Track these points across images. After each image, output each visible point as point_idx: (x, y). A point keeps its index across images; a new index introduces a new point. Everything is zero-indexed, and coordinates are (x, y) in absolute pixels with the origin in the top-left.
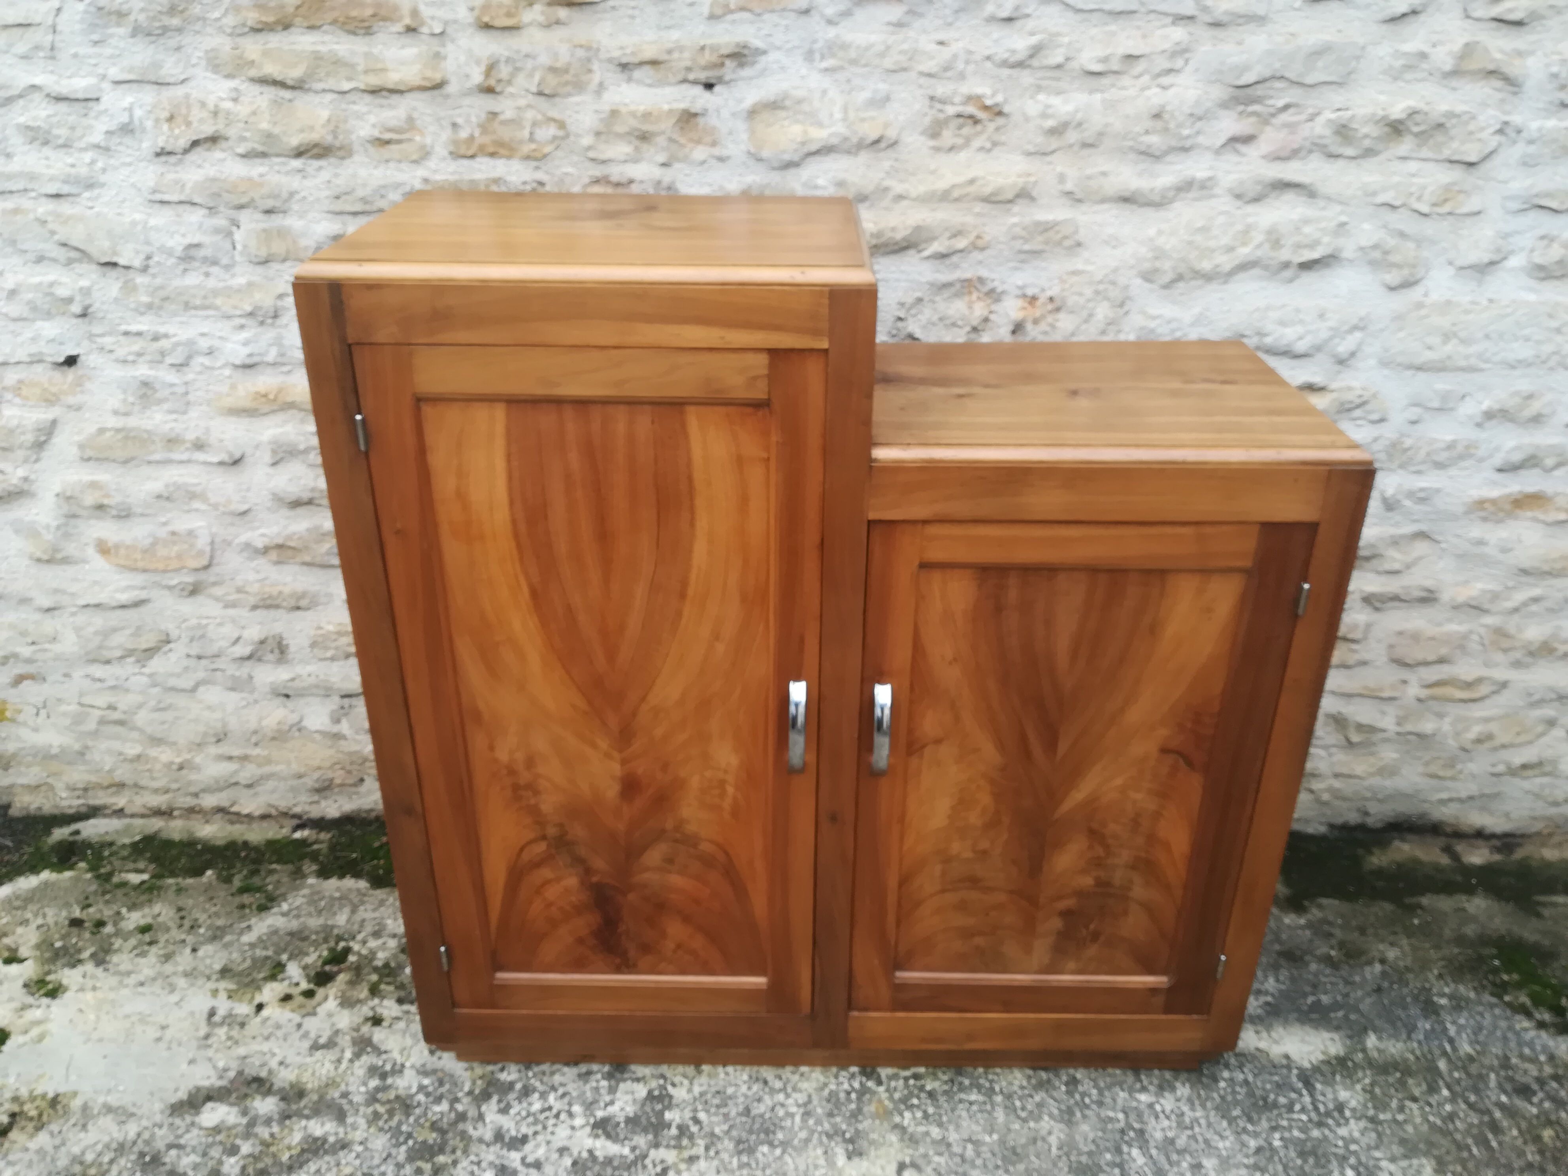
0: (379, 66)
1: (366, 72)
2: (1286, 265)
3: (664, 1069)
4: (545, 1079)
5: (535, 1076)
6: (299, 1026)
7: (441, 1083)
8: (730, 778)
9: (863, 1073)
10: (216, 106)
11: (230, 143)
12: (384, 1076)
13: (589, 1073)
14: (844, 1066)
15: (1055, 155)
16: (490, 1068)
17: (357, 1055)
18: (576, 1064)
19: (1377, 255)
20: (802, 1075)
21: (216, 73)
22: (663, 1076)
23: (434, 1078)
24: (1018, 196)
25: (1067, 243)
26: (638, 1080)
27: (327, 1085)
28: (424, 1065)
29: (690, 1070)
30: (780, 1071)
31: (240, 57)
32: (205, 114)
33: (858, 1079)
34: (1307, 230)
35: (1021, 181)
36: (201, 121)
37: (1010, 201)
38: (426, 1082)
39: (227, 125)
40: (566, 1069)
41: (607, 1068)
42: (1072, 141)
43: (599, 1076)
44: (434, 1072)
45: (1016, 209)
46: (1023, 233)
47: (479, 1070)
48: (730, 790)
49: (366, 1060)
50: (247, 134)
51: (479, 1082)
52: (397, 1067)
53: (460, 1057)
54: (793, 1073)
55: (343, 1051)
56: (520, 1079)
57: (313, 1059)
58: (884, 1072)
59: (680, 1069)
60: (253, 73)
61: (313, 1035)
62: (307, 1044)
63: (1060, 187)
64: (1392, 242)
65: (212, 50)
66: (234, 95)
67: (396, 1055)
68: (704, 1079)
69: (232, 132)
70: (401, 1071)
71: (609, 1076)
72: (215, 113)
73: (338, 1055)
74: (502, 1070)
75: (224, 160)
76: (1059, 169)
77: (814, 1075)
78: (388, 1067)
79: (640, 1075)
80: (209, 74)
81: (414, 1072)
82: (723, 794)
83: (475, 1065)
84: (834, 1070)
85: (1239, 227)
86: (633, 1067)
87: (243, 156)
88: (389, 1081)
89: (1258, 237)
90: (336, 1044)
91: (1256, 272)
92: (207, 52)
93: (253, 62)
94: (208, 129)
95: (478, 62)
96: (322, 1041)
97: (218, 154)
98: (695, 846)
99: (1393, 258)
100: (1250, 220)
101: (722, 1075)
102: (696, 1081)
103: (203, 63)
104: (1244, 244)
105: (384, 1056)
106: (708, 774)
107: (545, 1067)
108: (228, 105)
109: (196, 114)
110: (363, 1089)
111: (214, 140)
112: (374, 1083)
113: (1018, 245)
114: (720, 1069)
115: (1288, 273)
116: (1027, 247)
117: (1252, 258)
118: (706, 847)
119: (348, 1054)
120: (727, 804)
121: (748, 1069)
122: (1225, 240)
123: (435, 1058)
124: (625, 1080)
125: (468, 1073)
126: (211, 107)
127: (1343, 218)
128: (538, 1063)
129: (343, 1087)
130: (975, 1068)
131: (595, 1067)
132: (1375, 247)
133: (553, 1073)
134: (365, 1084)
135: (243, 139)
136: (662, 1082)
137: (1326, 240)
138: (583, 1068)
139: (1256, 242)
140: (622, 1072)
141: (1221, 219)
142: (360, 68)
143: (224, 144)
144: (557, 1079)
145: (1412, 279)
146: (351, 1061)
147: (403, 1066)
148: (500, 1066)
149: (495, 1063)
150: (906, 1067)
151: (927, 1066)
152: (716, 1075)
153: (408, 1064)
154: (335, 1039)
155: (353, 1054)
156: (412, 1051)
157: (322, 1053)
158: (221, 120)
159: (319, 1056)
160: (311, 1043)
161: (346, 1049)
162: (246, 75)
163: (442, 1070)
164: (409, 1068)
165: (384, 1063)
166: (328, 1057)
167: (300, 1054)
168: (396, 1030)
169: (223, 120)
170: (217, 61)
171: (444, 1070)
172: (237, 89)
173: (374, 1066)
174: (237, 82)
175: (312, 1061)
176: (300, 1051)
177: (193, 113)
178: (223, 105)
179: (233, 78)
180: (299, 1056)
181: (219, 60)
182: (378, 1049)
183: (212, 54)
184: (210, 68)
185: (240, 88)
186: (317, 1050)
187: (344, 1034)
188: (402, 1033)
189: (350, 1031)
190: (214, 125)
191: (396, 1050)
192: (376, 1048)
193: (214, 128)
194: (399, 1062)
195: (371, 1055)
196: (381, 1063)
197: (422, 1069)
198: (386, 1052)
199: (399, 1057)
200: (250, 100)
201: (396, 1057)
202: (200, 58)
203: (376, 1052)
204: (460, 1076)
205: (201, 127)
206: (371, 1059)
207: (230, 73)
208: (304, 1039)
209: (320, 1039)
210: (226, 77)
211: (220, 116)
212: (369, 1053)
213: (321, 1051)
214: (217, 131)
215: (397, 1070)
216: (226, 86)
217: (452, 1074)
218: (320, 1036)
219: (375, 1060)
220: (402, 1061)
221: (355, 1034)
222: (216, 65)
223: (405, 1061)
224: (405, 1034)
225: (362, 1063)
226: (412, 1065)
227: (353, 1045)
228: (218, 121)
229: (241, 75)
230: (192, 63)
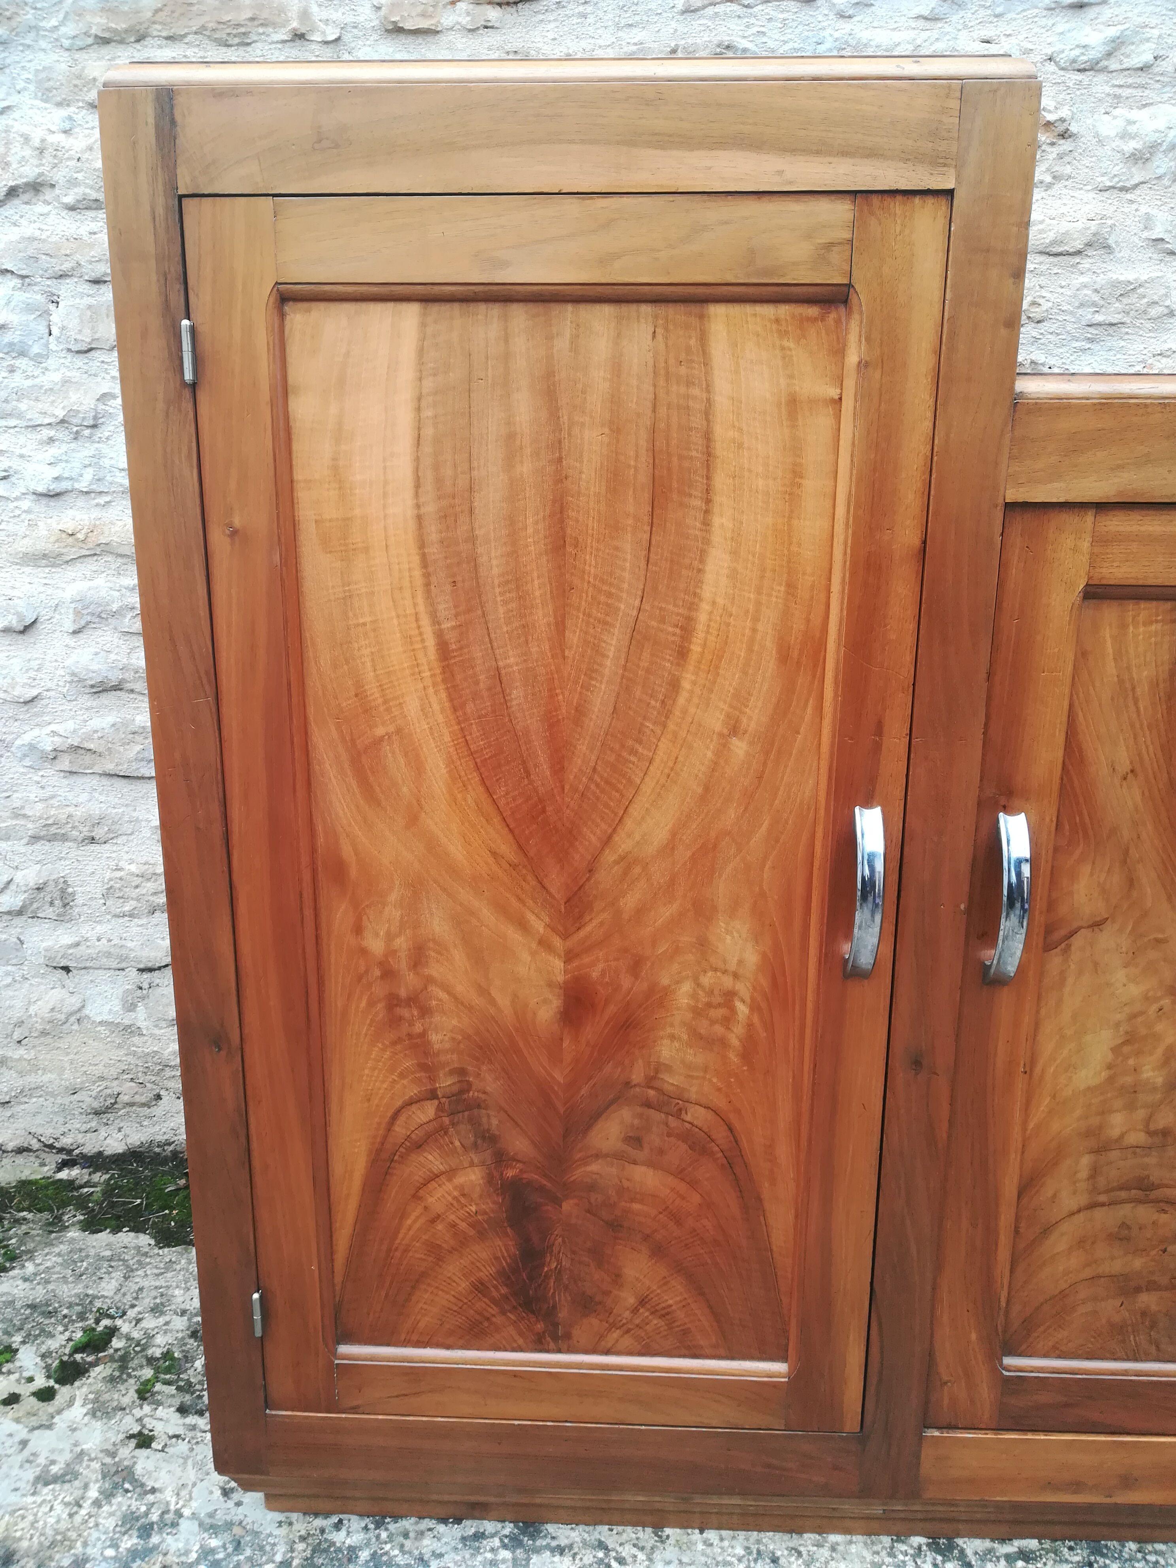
3: (602, 1532)
4: (408, 1544)
5: (391, 1537)
6: (24, 1443)
7: (238, 1546)
8: (743, 989)
9: (934, 1547)
10: (43, 141)
11: (57, 191)
12: (146, 1531)
13: (479, 1536)
14: (900, 1536)
15: (1137, 192)
16: (319, 1522)
17: (108, 1495)
18: (458, 1521)
20: (833, 1549)
21: (45, 101)
22: (601, 1545)
23: (227, 1537)
24: (1089, 245)
25: (1154, 312)
26: (561, 1550)
27: (53, 1545)
28: (211, 1515)
29: (646, 1535)
30: (795, 1541)
31: (79, 77)
32: (28, 152)
33: (930, 1556)
35: (1093, 226)
36: (23, 161)
37: (1079, 253)
38: (214, 1543)
39: (55, 166)
40: (441, 1528)
41: (508, 1528)
42: (1160, 171)
43: (496, 1542)
44: (229, 1525)
45: (1086, 263)
46: (1096, 298)
47: (301, 1524)
48: (742, 1009)
49: (122, 1503)
50: (80, 176)
51: (301, 1546)
52: (169, 1517)
53: (273, 1501)
54: (819, 1545)
55: (86, 1487)
56: (368, 1544)
57: (39, 1499)
58: (972, 1546)
59: (629, 1532)
61: (42, 1460)
62: (30, 1474)
63: (1145, 234)
65: (45, 69)
66: (67, 126)
67: (168, 1496)
68: (670, 1552)
69: (59, 176)
70: (174, 1525)
71: (513, 1543)
72: (41, 151)
73: (78, 1493)
74: (338, 1526)
75: (48, 214)
76: (1144, 209)
77: (853, 1549)
78: (154, 1517)
79: (563, 1542)
80: (38, 103)
81: (194, 1526)
82: (728, 1021)
83: (294, 1516)
84: (886, 1540)
86: (551, 1528)
87: (72, 208)
88: (155, 1539)
90: (76, 1475)
92: (37, 71)
94: (29, 172)
96: (55, 1469)
97: (40, 208)
98: (678, 1114)
101: (700, 1546)
102: (657, 1556)
103: (32, 87)
105: (150, 1498)
106: (707, 980)
107: (408, 1524)
108: (58, 138)
109: (18, 151)
110: (110, 1552)
111: (36, 187)
112: (129, 1542)
113: (1088, 315)
114: (696, 1535)
116: (1099, 318)
118: (697, 1115)
119: (93, 1493)
120: (735, 1037)
121: (742, 1534)
123: (231, 1504)
124: (538, 1551)
125: (283, 1531)
126: (36, 143)
128: (396, 1517)
129: (79, 1548)
130: (1122, 1540)
131: (489, 1526)
133: (421, 1534)
134: (115, 1545)
135: (73, 183)
136: (601, 1554)
138: (470, 1527)
140: (533, 1537)
143: (48, 195)
144: (428, 1544)
146: (97, 1504)
147: (179, 1514)
148: (335, 1519)
149: (327, 1515)
150: (1004, 1540)
151: (1040, 1538)
152: (690, 1545)
153: (186, 1512)
154: (77, 1468)
155: (101, 1493)
156: (195, 1490)
157: (53, 1490)
158: (48, 159)
159: (47, 1494)
160: (37, 1473)
161: (92, 1485)
162: (83, 101)
163: (240, 1523)
164: (188, 1518)
165: (149, 1510)
166: (61, 1497)
167: (16, 1490)
168: (172, 1456)
169: (51, 159)
170: (48, 85)
171: (244, 1523)
172: (70, 118)
173: (133, 1513)
174: (72, 109)
175: (34, 1503)
176: (18, 1485)
177: (13, 151)
178: (51, 139)
179: (68, 105)
180: (14, 1493)
181: (51, 83)
182: (143, 1485)
183: (43, 75)
184: (40, 94)
185: (75, 116)
186: (46, 1484)
187: (91, 1460)
188: (181, 1461)
189: (101, 1455)
190: (37, 166)
191: (170, 1489)
192: (138, 1484)
193: (37, 171)
194: (172, 1508)
195: (129, 1495)
196: (143, 1509)
197: (208, 1521)
198: (153, 1491)
199: (173, 1500)
200: (87, 132)
201: (168, 1499)
202: (28, 81)
203: (138, 1490)
204: (270, 1535)
205: (22, 169)
206: (129, 1503)
207: (65, 99)
208: (27, 1465)
209: (52, 1467)
210: (59, 104)
211: (46, 154)
212: (127, 1491)
213: (51, 1487)
214: (41, 174)
215: (169, 1522)
216: (57, 116)
217: (257, 1532)
218: (53, 1462)
219: (134, 1504)
220: (179, 1506)
221: (108, 1460)
222: (47, 89)
223: (184, 1506)
224: (185, 1463)
225: (114, 1507)
226: (193, 1514)
227: (104, 1477)
228: (44, 161)
229: (78, 100)
230: (18, 87)
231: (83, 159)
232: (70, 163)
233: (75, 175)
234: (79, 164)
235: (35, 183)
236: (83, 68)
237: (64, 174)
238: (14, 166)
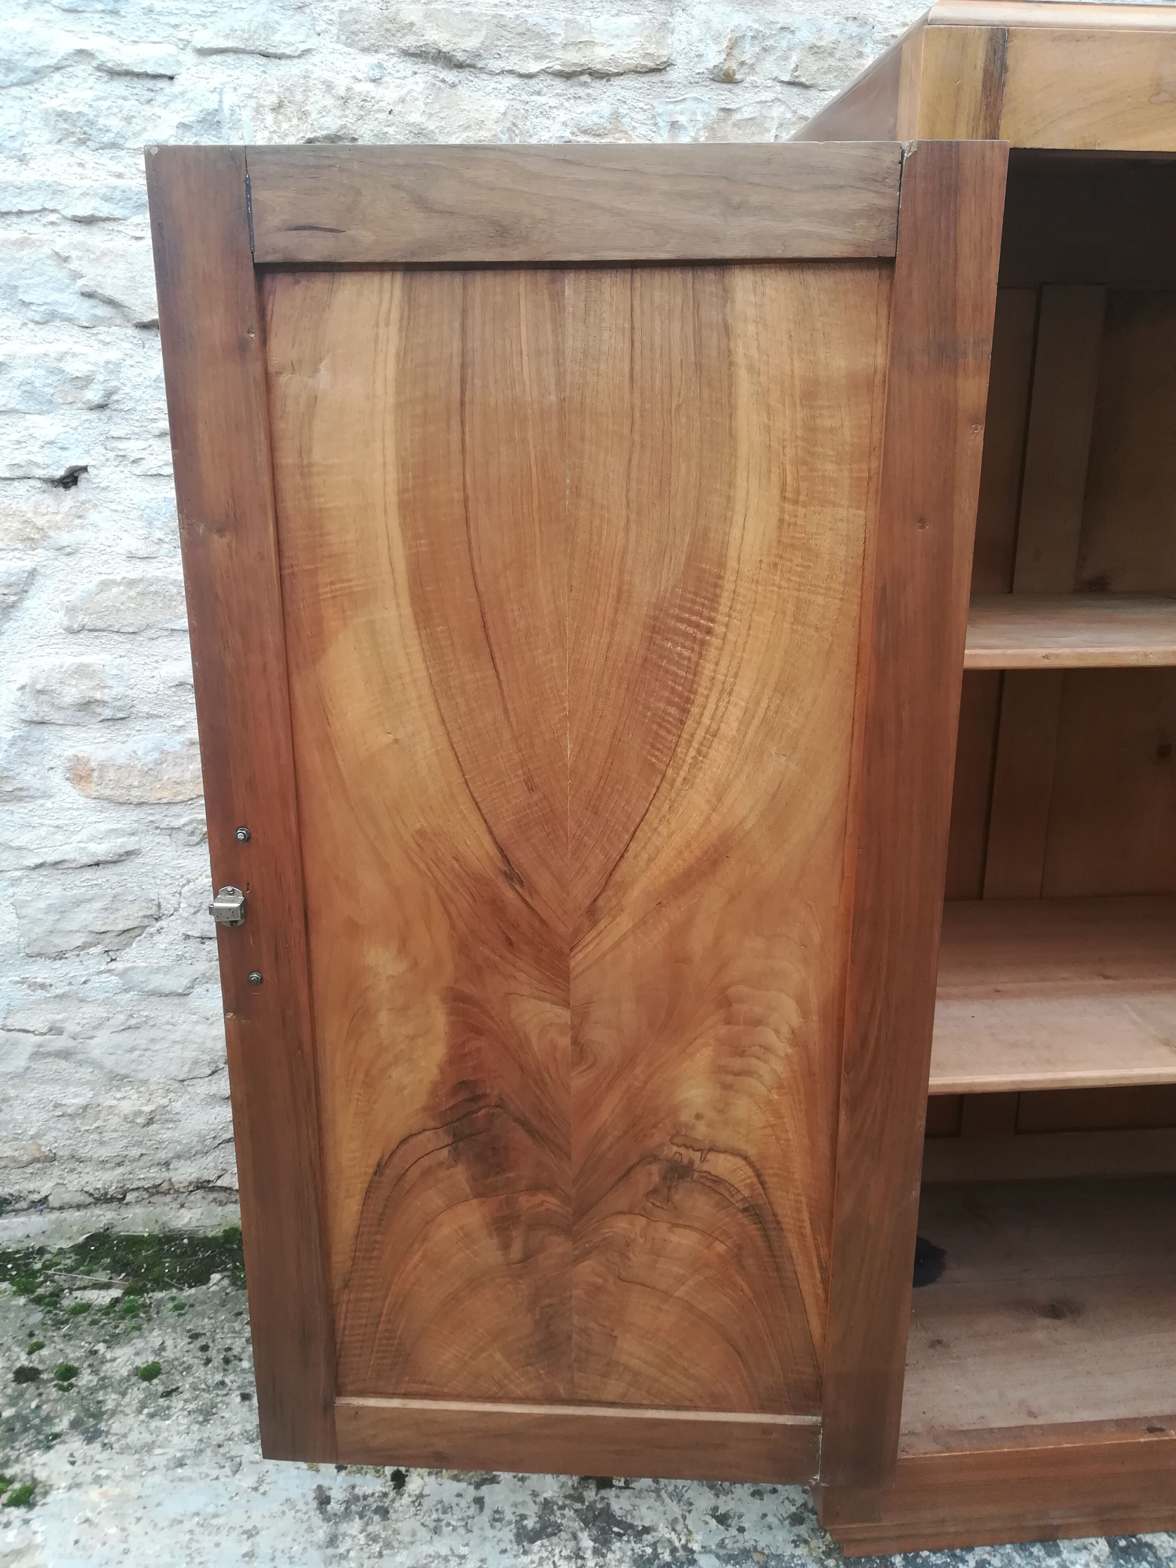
0: (584, 38)
1: (565, 46)
6: (479, 1502)
10: (348, 89)
17: (603, 1542)
21: (350, 45)
28: (722, 1546)
31: (392, 21)
32: (330, 102)
36: (324, 111)
39: (361, 118)
49: (623, 1548)
55: (575, 1537)
60: (410, 42)
61: (510, 1517)
62: (507, 1533)
65: (351, 10)
66: (377, 74)
67: (664, 1532)
70: (692, 1561)
73: (572, 1545)
78: (666, 1557)
80: (340, 47)
81: (712, 1560)
90: (557, 1527)
92: (342, 11)
93: (412, 24)
94: (330, 124)
95: (717, 39)
96: (530, 1523)
103: (334, 30)
105: (648, 1538)
108: (366, 87)
109: (319, 100)
119: (587, 1543)
126: (341, 91)
142: (557, 40)
146: (598, 1552)
147: (689, 1550)
153: (696, 1547)
154: (552, 1518)
155: (595, 1541)
156: (687, 1522)
157: (542, 1546)
158: (353, 109)
159: (539, 1552)
160: (515, 1531)
161: (580, 1534)
162: (395, 47)
163: (755, 1548)
164: (700, 1553)
165: (655, 1549)
166: (557, 1551)
167: (504, 1551)
168: (641, 1491)
169: (356, 110)
170: (354, 27)
171: (759, 1549)
172: (380, 66)
173: (641, 1556)
174: (381, 56)
175: (532, 1562)
176: (503, 1546)
177: (312, 100)
178: (358, 87)
179: (376, 51)
180: (505, 1556)
181: (358, 26)
182: (631, 1526)
183: (347, 17)
184: (344, 37)
185: (385, 64)
186: (532, 1541)
187: (562, 1508)
188: (653, 1495)
189: (567, 1502)
190: (340, 117)
191: (661, 1525)
192: (628, 1527)
193: (340, 122)
194: (677, 1544)
195: (625, 1538)
196: (649, 1550)
197: (722, 1552)
198: (647, 1530)
199: (673, 1536)
200: (398, 81)
201: (668, 1536)
202: (330, 22)
203: (629, 1531)
204: (793, 1556)
205: (322, 120)
206: (630, 1546)
207: (373, 45)
208: (498, 1525)
209: (525, 1522)
210: (365, 50)
211: (351, 104)
212: (619, 1535)
213: (539, 1543)
214: (344, 127)
215: (684, 1560)
216: (365, 63)
217: (779, 1556)
218: (523, 1517)
219: (637, 1547)
220: (683, 1542)
221: (578, 1506)
222: (352, 32)
223: (688, 1541)
224: (659, 1496)
225: (618, 1555)
226: (703, 1547)
227: (586, 1525)
228: (348, 112)
229: (389, 47)
230: (318, 29)
231: (395, 112)
232: (382, 116)
233: (386, 129)
234: (391, 117)
235: (337, 136)
236: (398, 11)
237: (372, 127)
238: (314, 116)
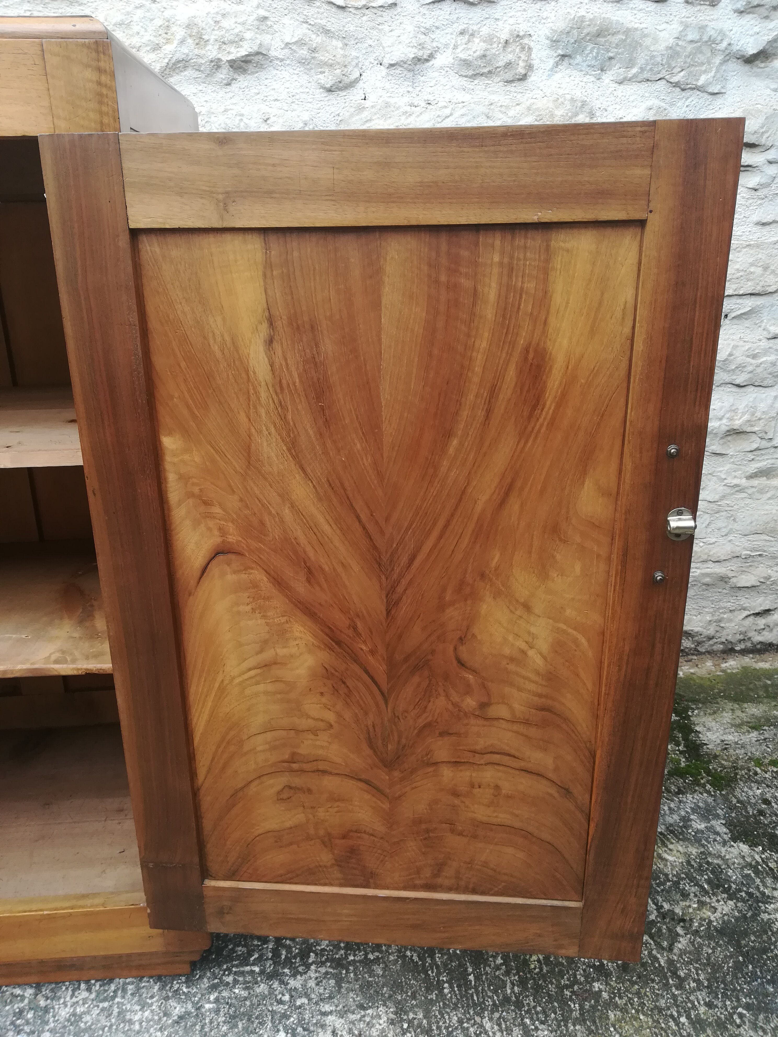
2: (217, 64)
19: (304, 52)
34: (226, 23)
64: (317, 40)
85: (158, 22)
89: (180, 33)
91: (189, 73)
99: (321, 56)
100: (167, 14)
104: (168, 41)
115: (223, 74)
117: (179, 56)
122: (148, 37)
127: (262, 13)
132: (300, 43)
137: (248, 35)
139: (179, 37)
141: (140, 13)
145: (346, 80)
